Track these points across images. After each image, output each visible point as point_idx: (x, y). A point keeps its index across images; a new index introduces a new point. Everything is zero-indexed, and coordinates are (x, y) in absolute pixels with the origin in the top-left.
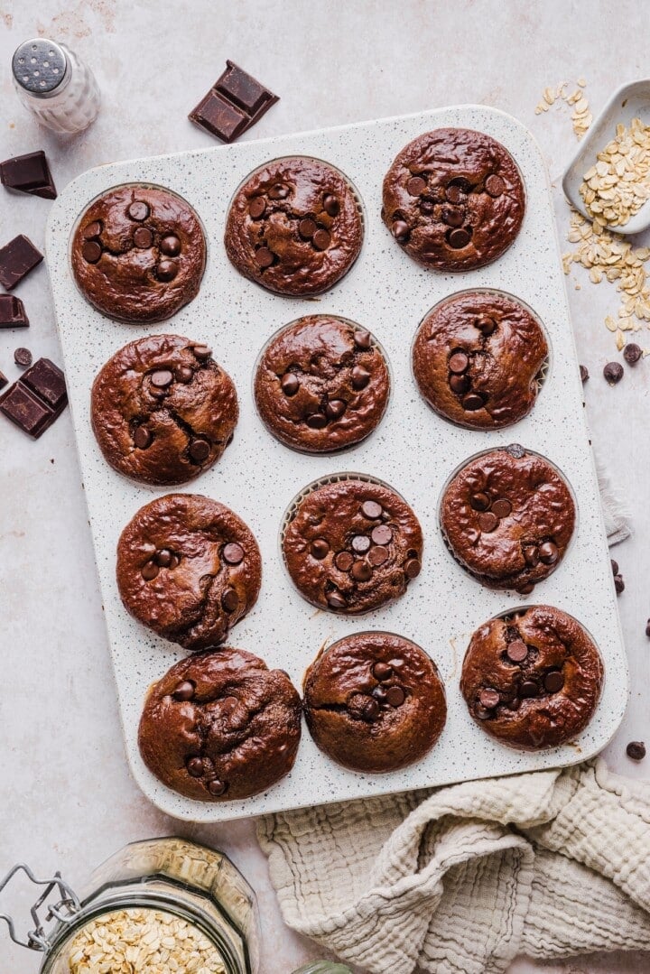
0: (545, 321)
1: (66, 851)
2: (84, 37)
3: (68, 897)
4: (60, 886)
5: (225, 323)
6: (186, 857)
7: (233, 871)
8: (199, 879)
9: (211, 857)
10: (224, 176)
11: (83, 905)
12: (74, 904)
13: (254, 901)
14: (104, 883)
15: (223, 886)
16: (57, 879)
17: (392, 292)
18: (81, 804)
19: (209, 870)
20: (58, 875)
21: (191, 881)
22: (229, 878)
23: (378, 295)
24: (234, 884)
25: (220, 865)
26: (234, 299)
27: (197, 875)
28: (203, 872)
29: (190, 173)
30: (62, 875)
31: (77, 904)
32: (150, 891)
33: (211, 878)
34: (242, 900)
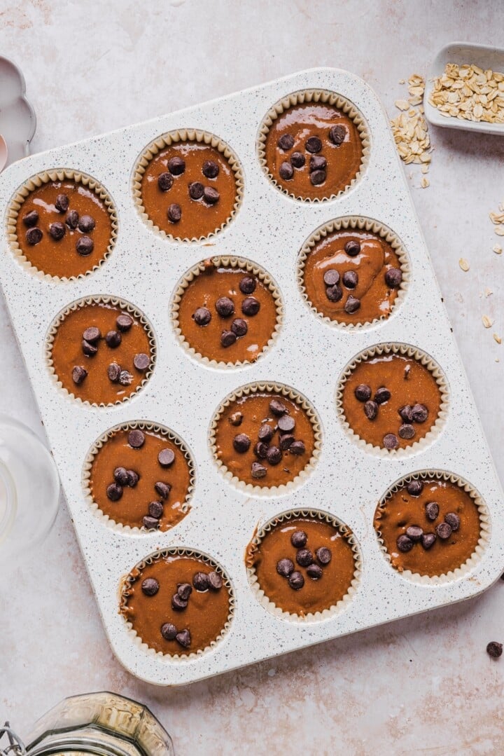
0: (401, 236)
1: (14, 705)
2: (27, 29)
3: (16, 743)
4: (9, 734)
5: (140, 273)
6: (113, 709)
7: (152, 721)
8: (124, 727)
9: (134, 709)
10: (123, 154)
11: (28, 749)
12: (20, 749)
13: (170, 745)
14: (45, 731)
15: (144, 732)
16: (7, 728)
17: (273, 230)
18: (27, 665)
19: (133, 720)
20: (7, 724)
21: (118, 729)
22: (149, 726)
23: (262, 234)
24: (153, 731)
25: (142, 715)
26: (145, 253)
27: (123, 724)
28: (128, 721)
29: (94, 156)
30: (10, 725)
31: (23, 749)
32: (84, 738)
33: (134, 726)
34: (160, 745)
